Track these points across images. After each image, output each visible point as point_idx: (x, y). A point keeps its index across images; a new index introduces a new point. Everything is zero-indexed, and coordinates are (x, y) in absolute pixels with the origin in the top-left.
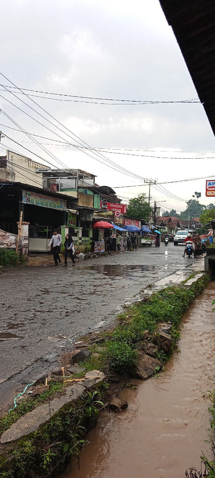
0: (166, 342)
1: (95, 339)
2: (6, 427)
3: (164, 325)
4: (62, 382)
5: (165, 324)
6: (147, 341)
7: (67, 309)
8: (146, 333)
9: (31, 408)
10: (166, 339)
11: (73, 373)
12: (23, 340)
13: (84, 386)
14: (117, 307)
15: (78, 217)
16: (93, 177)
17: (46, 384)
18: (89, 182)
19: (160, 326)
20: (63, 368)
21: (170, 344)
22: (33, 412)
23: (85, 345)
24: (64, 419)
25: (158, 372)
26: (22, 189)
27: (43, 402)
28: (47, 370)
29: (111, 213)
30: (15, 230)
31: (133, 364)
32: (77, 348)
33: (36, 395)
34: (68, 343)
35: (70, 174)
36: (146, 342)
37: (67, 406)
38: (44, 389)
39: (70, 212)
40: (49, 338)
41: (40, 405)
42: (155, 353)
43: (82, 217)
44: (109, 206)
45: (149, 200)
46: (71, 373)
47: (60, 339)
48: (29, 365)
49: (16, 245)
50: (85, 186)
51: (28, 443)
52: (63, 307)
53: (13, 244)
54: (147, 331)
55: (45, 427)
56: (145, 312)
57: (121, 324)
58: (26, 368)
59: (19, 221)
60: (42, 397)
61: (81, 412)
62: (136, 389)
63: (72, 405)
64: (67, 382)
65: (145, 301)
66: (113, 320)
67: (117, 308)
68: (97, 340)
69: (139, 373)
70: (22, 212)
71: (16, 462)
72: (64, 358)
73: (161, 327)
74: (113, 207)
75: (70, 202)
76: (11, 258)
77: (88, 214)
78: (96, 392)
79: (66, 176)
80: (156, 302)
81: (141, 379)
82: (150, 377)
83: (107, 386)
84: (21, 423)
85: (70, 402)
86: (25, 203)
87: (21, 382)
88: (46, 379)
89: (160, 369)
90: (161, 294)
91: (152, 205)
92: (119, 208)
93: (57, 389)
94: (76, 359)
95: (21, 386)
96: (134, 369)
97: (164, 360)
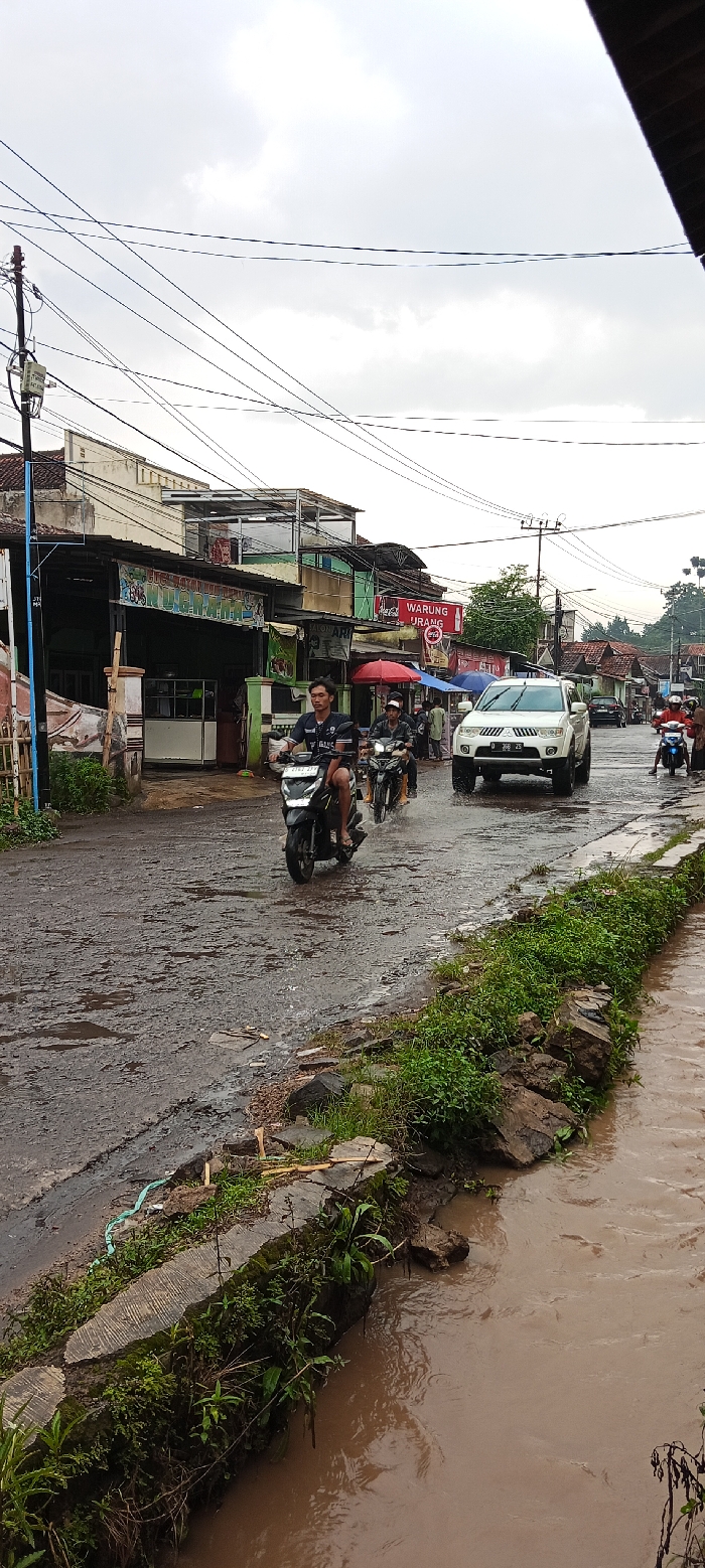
0: (593, 1049)
1: (359, 1041)
2: (80, 1316)
3: (585, 994)
4: (256, 1175)
5: (590, 994)
6: (529, 1047)
7: (270, 948)
8: (525, 1022)
9: (160, 1257)
10: (592, 1040)
11: (293, 1147)
12: (130, 1044)
13: (327, 1188)
14: (432, 938)
15: (303, 649)
16: (349, 512)
17: (207, 1182)
18: (338, 532)
19: (574, 998)
20: (259, 1133)
21: (605, 1055)
22: (165, 1270)
23: (329, 1060)
24: (263, 1290)
25: (566, 1144)
26: (118, 558)
27: (198, 1238)
28: (210, 1139)
29: (409, 633)
30: (97, 695)
31: (484, 1120)
32: (303, 1068)
33: (175, 1217)
34: (275, 1053)
35: (274, 506)
36: (525, 1050)
37: (275, 1249)
38: (202, 1198)
39: (277, 633)
40: (215, 1037)
41: (189, 1248)
42: (557, 1085)
43: (317, 647)
44: (404, 610)
45: (538, 585)
46: (287, 1146)
47: (248, 1042)
48: (152, 1123)
49: (102, 744)
50: (324, 545)
51: (153, 1364)
52: (255, 940)
53: (93, 739)
54: (528, 1016)
55: (203, 1316)
56: (522, 954)
57: (443, 992)
58: (144, 1132)
59: (110, 664)
60: (194, 1222)
61: (317, 1267)
62: (493, 1197)
63: (289, 1248)
64: (273, 1175)
65: (524, 917)
66: (419, 980)
67: (432, 941)
68: (366, 1045)
69: (504, 1149)
70: (119, 635)
71: (114, 1423)
72: (263, 1102)
73: (577, 1002)
74: (419, 615)
75: (276, 597)
76: (88, 788)
77: (335, 638)
78: (365, 1207)
79: (262, 511)
80: (559, 921)
81: (511, 1166)
82: (539, 1160)
83: (400, 1186)
84: (131, 1300)
85: (283, 1237)
86: (129, 604)
87: (126, 1176)
88: (207, 1165)
89: (574, 1135)
90: (575, 895)
91: (548, 604)
92: (437, 617)
93: (241, 1196)
94: (304, 1103)
95: (128, 1187)
96: (489, 1136)
97: (585, 1106)
